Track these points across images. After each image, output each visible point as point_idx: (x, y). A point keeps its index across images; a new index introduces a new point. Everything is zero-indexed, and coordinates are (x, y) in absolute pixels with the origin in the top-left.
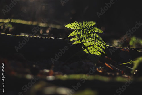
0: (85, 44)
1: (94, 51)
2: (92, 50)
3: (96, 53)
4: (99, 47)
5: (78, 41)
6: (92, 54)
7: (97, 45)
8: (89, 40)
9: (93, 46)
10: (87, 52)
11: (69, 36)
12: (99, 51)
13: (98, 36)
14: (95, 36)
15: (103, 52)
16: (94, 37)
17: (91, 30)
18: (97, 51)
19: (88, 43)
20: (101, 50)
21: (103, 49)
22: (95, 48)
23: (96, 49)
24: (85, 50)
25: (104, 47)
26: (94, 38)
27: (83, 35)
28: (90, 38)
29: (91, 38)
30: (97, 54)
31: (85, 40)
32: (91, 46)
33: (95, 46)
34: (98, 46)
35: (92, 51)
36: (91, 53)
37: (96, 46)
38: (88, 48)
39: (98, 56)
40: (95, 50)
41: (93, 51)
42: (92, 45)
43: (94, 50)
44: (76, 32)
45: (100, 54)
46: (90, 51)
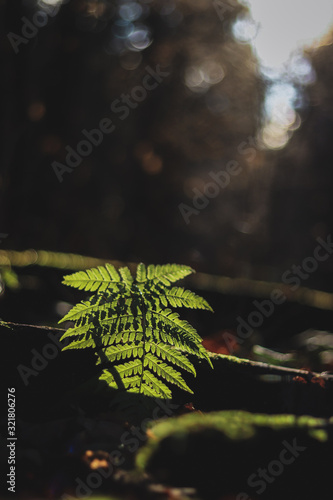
0: (110, 352)
1: (144, 382)
2: (133, 375)
3: (148, 389)
4: (170, 364)
5: (84, 339)
6: (131, 390)
7: (160, 358)
8: (130, 335)
9: (142, 360)
10: (113, 385)
11: (66, 318)
12: (164, 381)
13: (178, 322)
14: (161, 322)
15: (184, 385)
16: (154, 325)
17: (158, 296)
18: (155, 380)
19: (123, 349)
20: (177, 375)
21: (185, 375)
22: (147, 368)
23: (152, 371)
24: (106, 376)
25: (192, 367)
26: (154, 328)
27: (114, 316)
28: (136, 327)
29: (140, 329)
30: (154, 393)
31: (114, 336)
32: (132, 359)
33: (150, 361)
34: (166, 361)
35: (131, 380)
36: (130, 387)
37: (155, 361)
38: (120, 369)
39: (159, 398)
40: (148, 376)
41: (136, 378)
42: (137, 357)
43: (141, 376)
44: (93, 303)
45: (168, 392)
46: (125, 381)
